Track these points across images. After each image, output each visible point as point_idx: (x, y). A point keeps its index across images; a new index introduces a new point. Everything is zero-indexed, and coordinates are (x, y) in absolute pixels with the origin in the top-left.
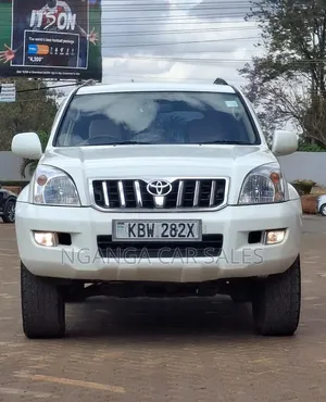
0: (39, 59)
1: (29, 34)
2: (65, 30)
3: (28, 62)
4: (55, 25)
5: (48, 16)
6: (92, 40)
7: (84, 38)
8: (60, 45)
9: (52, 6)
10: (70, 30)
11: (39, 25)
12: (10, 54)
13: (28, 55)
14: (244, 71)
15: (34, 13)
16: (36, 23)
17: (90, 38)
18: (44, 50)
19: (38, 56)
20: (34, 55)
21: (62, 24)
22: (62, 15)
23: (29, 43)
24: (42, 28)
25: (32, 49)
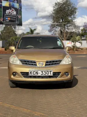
0: (8, 21)
1: (6, 15)
2: (13, 15)
3: (6, 21)
4: (11, 13)
5: (10, 11)
6: (20, 17)
7: (18, 17)
8: (13, 18)
9: (11, 9)
10: (15, 15)
11: (8, 13)
12: (2, 19)
13: (6, 20)
14: (49, 26)
15: (7, 11)
16: (7, 13)
17: (19, 17)
18: (9, 19)
19: (8, 20)
20: (7, 20)
21: (13, 13)
22: (13, 11)
23: (6, 17)
24: (9, 14)
25: (7, 18)
